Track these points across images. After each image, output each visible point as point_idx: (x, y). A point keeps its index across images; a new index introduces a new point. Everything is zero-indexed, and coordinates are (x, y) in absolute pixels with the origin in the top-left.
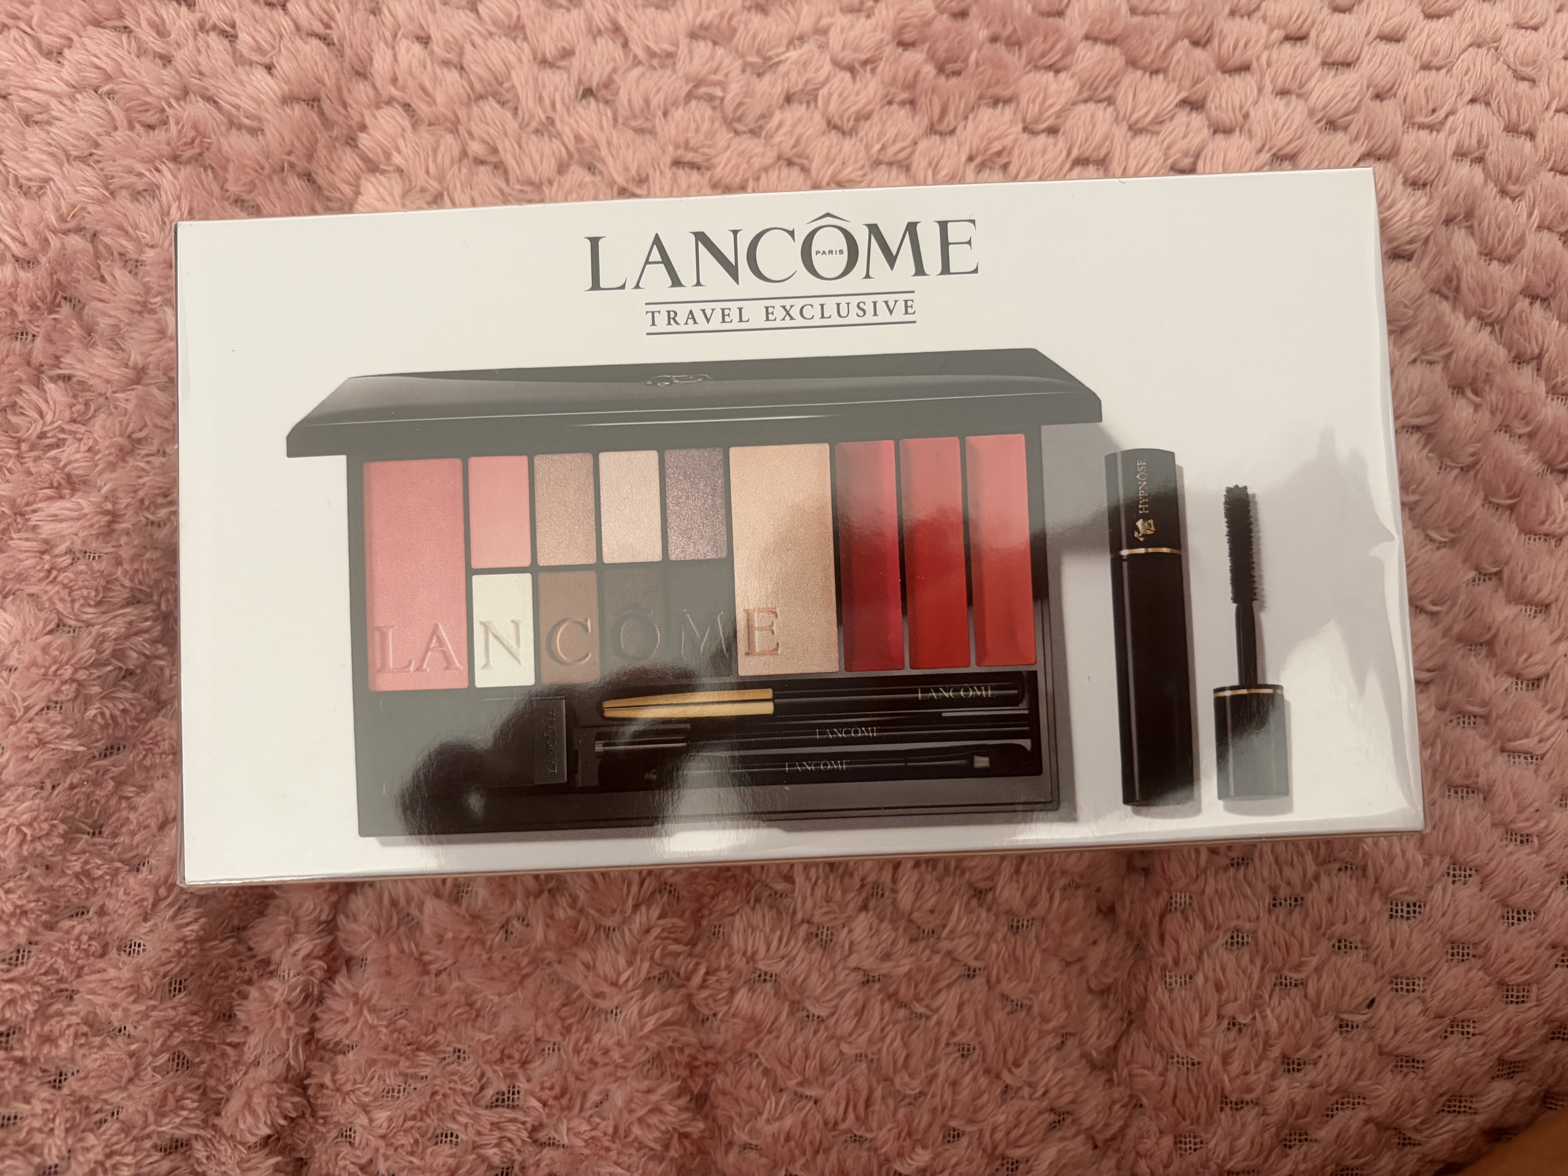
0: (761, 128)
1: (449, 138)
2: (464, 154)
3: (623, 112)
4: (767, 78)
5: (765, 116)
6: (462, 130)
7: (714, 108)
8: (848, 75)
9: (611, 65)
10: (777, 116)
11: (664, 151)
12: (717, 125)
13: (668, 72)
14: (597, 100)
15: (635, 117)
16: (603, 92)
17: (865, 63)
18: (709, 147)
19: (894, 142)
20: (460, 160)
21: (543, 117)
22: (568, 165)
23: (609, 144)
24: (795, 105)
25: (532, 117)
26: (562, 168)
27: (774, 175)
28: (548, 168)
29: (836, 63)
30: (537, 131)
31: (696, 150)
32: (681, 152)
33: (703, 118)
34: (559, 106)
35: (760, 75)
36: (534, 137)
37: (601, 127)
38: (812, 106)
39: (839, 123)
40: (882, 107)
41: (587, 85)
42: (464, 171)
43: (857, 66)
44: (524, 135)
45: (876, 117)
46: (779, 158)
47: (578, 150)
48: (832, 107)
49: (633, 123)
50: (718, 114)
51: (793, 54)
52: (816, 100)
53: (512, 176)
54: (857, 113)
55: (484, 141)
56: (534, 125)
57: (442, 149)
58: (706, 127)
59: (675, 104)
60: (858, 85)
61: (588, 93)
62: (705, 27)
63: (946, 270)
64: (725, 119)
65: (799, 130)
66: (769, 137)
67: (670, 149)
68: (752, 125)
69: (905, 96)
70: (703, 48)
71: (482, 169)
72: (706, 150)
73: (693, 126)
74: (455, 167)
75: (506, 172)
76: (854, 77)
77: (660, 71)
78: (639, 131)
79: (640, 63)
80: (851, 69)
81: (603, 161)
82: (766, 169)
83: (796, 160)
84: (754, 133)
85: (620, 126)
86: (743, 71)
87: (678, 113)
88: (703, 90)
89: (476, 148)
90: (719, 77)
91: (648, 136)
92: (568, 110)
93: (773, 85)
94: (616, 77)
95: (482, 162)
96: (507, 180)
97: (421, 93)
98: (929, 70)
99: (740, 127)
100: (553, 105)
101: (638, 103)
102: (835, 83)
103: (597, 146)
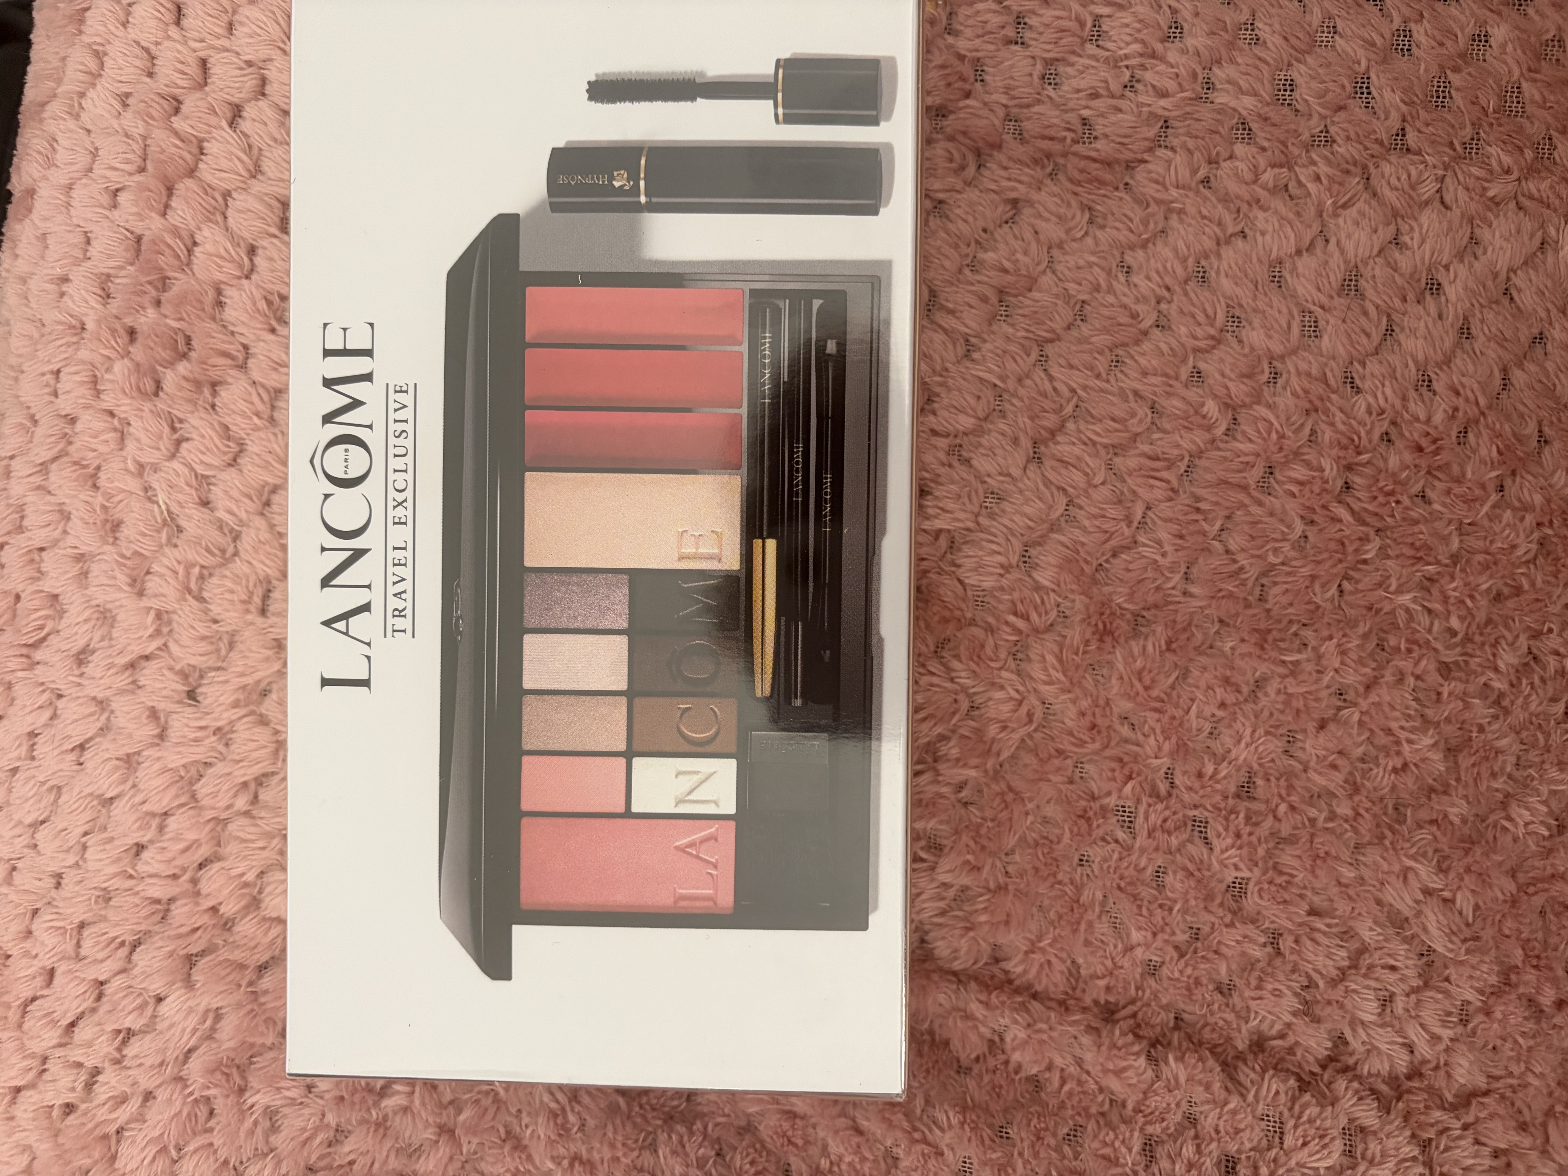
0: (232, 530)
1: (231, 827)
2: (247, 814)
3: (212, 661)
4: (183, 523)
5: (221, 526)
6: (223, 816)
7: (211, 575)
8: (185, 445)
9: (165, 672)
10: (221, 514)
11: (252, 624)
12: (228, 573)
13: (175, 617)
14: (200, 686)
15: (218, 650)
16: (191, 680)
17: (174, 429)
18: (248, 581)
19: (252, 403)
20: (253, 818)
21: (213, 739)
22: (261, 715)
23: (243, 675)
24: (212, 497)
25: (213, 749)
26: (263, 721)
27: (277, 520)
28: (263, 735)
29: (173, 456)
30: (227, 745)
31: (251, 594)
32: (252, 608)
33: (219, 586)
34: (202, 723)
35: (180, 530)
36: (232, 748)
37: (226, 682)
38: (213, 480)
39: (231, 456)
40: (217, 413)
41: (184, 695)
42: (263, 814)
43: (176, 436)
44: (230, 757)
45: (227, 420)
46: (262, 514)
47: (246, 706)
48: (216, 462)
49: (223, 652)
50: (217, 572)
51: (161, 498)
52: (207, 477)
53: (270, 769)
54: (221, 437)
55: (235, 795)
56: (221, 747)
57: (242, 835)
58: (229, 584)
59: (206, 611)
60: (194, 436)
61: (191, 695)
62: (133, 581)
63: (368, 353)
64: (222, 565)
65: (235, 494)
66: (241, 523)
67: (249, 617)
68: (229, 539)
69: (207, 392)
70: (152, 584)
71: (261, 797)
72: (251, 584)
73: (228, 596)
74: (259, 822)
75: (265, 775)
76: (188, 439)
77: (175, 625)
78: (231, 646)
79: (165, 645)
80: (178, 443)
81: (259, 682)
82: (272, 526)
83: (264, 498)
84: (236, 537)
85: (224, 665)
86: (176, 546)
87: (215, 610)
88: (193, 586)
89: (241, 803)
90: (181, 570)
91: (237, 638)
92: (207, 714)
93: (190, 517)
94: (178, 667)
95: (256, 796)
96: (273, 774)
97: (188, 854)
98: (183, 367)
99: (230, 550)
100: (201, 728)
101: (204, 647)
102: (190, 458)
103: (244, 687)
